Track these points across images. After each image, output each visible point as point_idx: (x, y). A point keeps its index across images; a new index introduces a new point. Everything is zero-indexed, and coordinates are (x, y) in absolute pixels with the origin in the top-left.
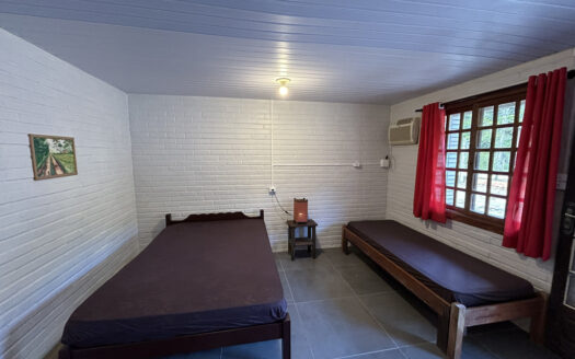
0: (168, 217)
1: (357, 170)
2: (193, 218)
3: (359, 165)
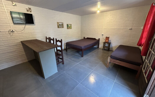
0: (84, 37)
1: (129, 30)
2: (88, 38)
3: (130, 29)
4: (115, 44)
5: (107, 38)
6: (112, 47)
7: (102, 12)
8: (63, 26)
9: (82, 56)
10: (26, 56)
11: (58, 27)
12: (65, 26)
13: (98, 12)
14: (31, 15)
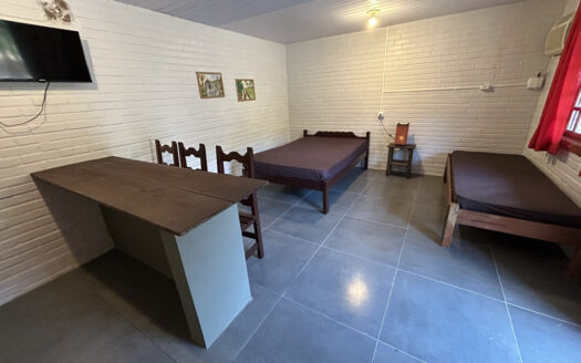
0: (305, 132)
1: (484, 94)
2: (320, 134)
3: (487, 87)
4: (431, 147)
5: (403, 129)
6: (420, 162)
7: (388, 23)
8: (222, 88)
9: (325, 211)
10: (66, 245)
11: (204, 95)
12: (230, 88)
13: (372, 23)
14: (76, 34)
